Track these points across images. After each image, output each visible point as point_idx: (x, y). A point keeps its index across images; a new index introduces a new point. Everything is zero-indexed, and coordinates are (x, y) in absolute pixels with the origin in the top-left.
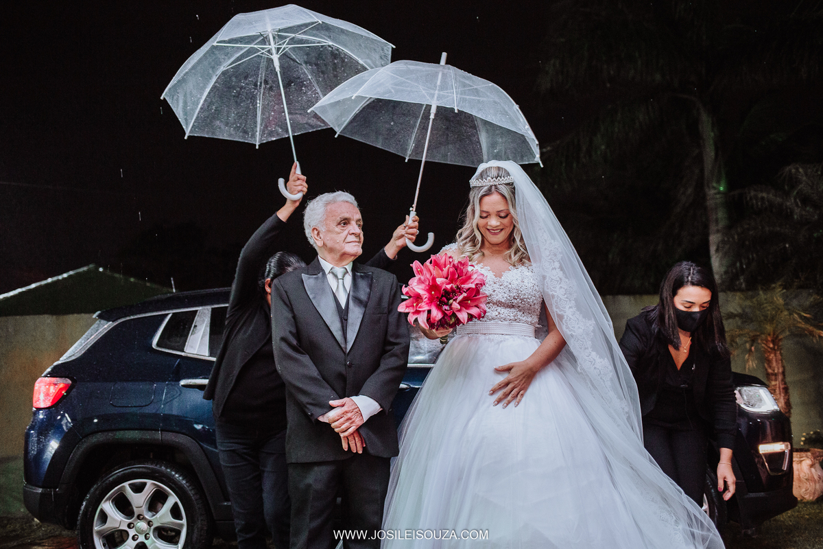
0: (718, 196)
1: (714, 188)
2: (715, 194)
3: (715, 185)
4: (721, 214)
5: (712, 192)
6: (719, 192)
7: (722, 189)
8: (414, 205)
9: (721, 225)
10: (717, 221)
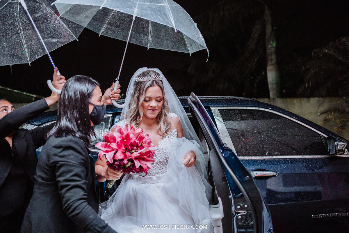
0: (272, 48)
1: (271, 44)
2: (271, 47)
3: (272, 43)
4: (274, 57)
5: (270, 46)
6: (273, 47)
7: (274, 45)
8: (118, 77)
9: (274, 61)
10: (272, 60)
